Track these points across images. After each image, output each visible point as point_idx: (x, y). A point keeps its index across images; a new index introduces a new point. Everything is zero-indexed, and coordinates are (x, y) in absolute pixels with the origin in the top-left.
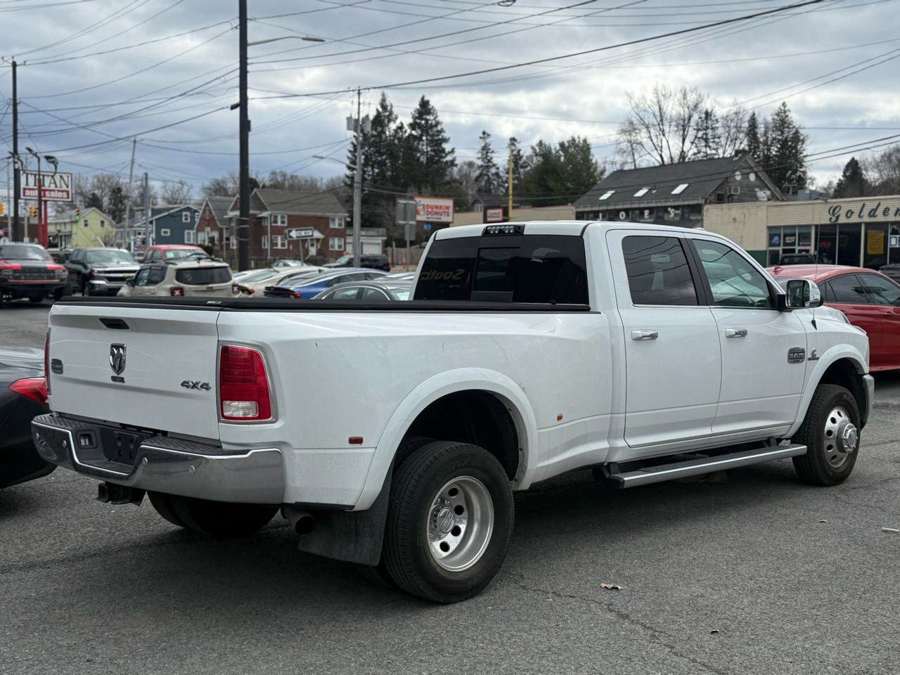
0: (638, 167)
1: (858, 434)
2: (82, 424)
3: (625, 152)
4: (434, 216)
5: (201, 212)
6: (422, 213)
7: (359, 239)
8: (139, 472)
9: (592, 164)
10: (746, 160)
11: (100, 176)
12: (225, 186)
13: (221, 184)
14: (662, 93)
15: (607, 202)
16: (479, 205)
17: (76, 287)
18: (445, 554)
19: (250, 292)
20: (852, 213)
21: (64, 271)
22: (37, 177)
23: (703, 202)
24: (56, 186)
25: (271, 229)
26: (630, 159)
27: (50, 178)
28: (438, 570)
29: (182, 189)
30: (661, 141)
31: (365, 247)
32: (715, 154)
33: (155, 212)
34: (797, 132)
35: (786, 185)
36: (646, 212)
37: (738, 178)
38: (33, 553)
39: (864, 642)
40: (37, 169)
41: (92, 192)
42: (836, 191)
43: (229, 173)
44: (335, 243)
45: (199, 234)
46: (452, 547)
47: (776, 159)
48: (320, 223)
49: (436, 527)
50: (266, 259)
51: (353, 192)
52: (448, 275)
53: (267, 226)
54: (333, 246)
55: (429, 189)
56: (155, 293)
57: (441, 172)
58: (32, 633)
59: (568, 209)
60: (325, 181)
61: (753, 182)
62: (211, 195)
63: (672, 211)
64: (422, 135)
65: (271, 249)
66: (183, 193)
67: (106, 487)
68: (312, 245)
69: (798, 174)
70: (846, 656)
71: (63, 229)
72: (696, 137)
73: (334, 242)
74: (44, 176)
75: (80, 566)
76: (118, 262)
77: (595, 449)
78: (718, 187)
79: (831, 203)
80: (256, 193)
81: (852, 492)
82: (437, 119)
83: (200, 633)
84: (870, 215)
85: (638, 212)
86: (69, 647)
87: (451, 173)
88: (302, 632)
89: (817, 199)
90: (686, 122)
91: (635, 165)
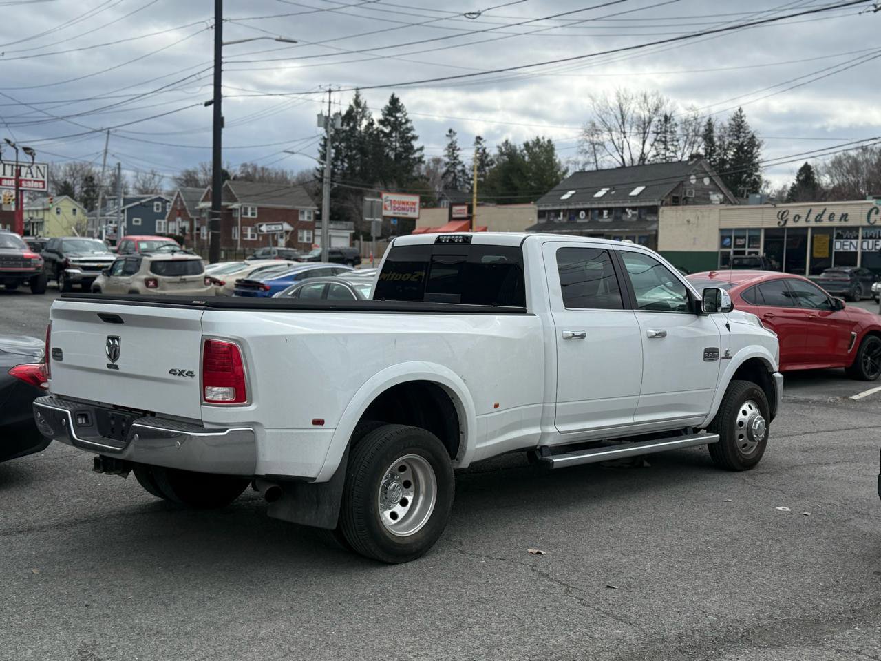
0: (599, 168)
1: (767, 425)
2: (79, 405)
3: (587, 152)
4: (401, 212)
5: (173, 202)
6: (389, 208)
7: (327, 233)
8: (131, 446)
9: (556, 164)
10: (701, 165)
11: (73, 164)
12: (196, 176)
13: (192, 174)
14: (623, 96)
15: (567, 201)
16: (445, 201)
17: (51, 275)
18: (394, 522)
19: (221, 284)
20: (799, 217)
21: (40, 259)
22: (15, 167)
23: (659, 204)
24: (32, 176)
25: (241, 221)
26: (592, 160)
27: (26, 168)
28: (387, 534)
29: (153, 178)
30: (623, 142)
31: (333, 240)
32: (674, 157)
33: (127, 201)
34: (753, 137)
35: (741, 188)
36: (605, 212)
37: (693, 182)
38: (30, 519)
39: (742, 598)
40: (15, 160)
41: (64, 180)
42: (789, 194)
43: (201, 164)
44: (304, 236)
45: (171, 224)
46: (401, 516)
47: (733, 162)
48: (289, 215)
49: (386, 498)
50: (236, 250)
51: (322, 186)
52: (406, 277)
53: (237, 218)
54: (301, 239)
55: (395, 186)
56: (129, 284)
57: (409, 168)
58: (37, 583)
59: (530, 208)
60: (295, 174)
61: (708, 186)
62: (181, 185)
63: (629, 212)
64: (391, 132)
65: (241, 239)
66: (154, 183)
67: (101, 460)
68: (282, 237)
69: (752, 178)
70: (725, 608)
71: (35, 216)
72: (655, 140)
73: (303, 234)
74: (21, 166)
75: (73, 530)
76: (93, 252)
77: (529, 433)
78: (674, 189)
79: (780, 207)
80: (227, 185)
81: (760, 476)
82: (407, 117)
83: (181, 585)
84: (816, 221)
85: (597, 212)
86: (69, 595)
87: (419, 169)
88: (270, 585)
89: (766, 203)
90: (646, 125)
91: (597, 166)
